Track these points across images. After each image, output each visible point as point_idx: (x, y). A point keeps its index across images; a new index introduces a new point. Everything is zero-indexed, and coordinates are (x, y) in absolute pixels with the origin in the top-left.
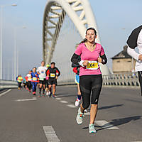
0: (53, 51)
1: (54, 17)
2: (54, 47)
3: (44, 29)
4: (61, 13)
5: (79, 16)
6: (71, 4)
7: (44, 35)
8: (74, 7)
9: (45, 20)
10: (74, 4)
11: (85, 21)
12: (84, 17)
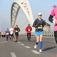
0: (15, 22)
2: (15, 21)
3: (12, 14)
4: (18, 7)
5: (25, 8)
6: (22, 3)
7: (12, 16)
8: (23, 5)
9: (12, 10)
11: (28, 10)
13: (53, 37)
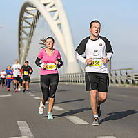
0: (28, 50)
1: (29, 17)
2: (28, 45)
3: (20, 29)
4: (35, 14)
5: (52, 17)
6: (45, 5)
7: (20, 34)
8: (48, 8)
9: (21, 20)
10: (48, 6)
11: (58, 22)
12: (58, 18)
13: (117, 85)
